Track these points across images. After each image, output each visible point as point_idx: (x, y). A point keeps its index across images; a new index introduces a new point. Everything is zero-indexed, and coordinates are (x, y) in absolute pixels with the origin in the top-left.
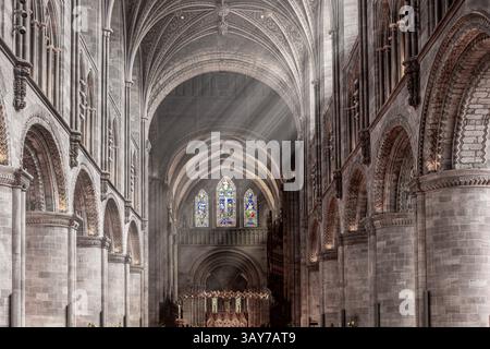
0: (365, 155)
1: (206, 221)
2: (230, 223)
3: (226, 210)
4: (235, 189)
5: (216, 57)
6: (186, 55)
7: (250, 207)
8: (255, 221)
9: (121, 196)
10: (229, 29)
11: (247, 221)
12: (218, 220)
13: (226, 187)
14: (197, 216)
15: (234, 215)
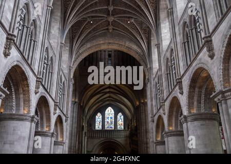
0: (180, 89)
1: (101, 127)
2: (111, 128)
3: (109, 122)
4: (113, 112)
5: (107, 41)
6: (92, 40)
7: (120, 120)
8: (123, 127)
9: (64, 115)
10: (113, 29)
11: (118, 127)
12: (106, 127)
13: (109, 112)
14: (96, 124)
15: (113, 124)
